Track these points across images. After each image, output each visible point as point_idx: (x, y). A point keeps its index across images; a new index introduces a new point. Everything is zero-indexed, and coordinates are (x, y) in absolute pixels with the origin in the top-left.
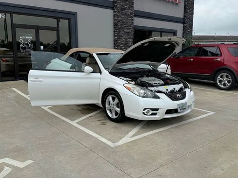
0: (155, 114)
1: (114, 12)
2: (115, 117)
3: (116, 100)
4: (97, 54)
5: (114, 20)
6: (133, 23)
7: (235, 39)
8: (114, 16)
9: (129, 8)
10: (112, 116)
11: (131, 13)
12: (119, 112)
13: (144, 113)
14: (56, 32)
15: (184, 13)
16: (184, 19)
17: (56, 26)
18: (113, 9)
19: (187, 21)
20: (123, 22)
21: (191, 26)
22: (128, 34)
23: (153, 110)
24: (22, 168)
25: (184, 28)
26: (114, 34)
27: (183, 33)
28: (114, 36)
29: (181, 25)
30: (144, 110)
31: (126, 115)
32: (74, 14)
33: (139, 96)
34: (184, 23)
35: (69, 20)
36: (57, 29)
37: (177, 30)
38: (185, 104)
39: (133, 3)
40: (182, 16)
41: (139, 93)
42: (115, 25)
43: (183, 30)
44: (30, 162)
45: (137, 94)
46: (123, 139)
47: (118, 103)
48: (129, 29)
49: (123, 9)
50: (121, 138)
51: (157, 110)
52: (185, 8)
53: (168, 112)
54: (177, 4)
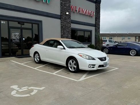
0: (94, 67)
1: (61, 21)
2: (73, 70)
3: (74, 62)
4: (62, 41)
5: (61, 25)
6: (70, 27)
7: (120, 35)
8: (61, 22)
9: (68, 19)
10: (72, 70)
11: (69, 21)
12: (76, 68)
13: (89, 67)
14: (31, 31)
15: (95, 21)
16: (95, 24)
17: (31, 28)
18: (61, 19)
19: (97, 25)
20: (66, 26)
21: (99, 28)
22: (68, 32)
23: (93, 65)
24: (42, 90)
25: (96, 29)
26: (61, 32)
27: (95, 32)
28: (61, 33)
29: (94, 28)
30: (89, 65)
31: (80, 69)
32: (41, 22)
33: (86, 59)
34: (95, 26)
35: (38, 24)
36: (32, 29)
37: (92, 30)
38: (106, 63)
39: (70, 16)
40: (94, 23)
41: (86, 58)
42: (62, 27)
43: (95, 30)
44: (43, 88)
45: (85, 58)
46: (81, 79)
47: (75, 63)
48: (69, 29)
49: (65, 19)
50: (80, 78)
51: (95, 65)
52: (96, 19)
53: (100, 66)
54: (92, 17)
